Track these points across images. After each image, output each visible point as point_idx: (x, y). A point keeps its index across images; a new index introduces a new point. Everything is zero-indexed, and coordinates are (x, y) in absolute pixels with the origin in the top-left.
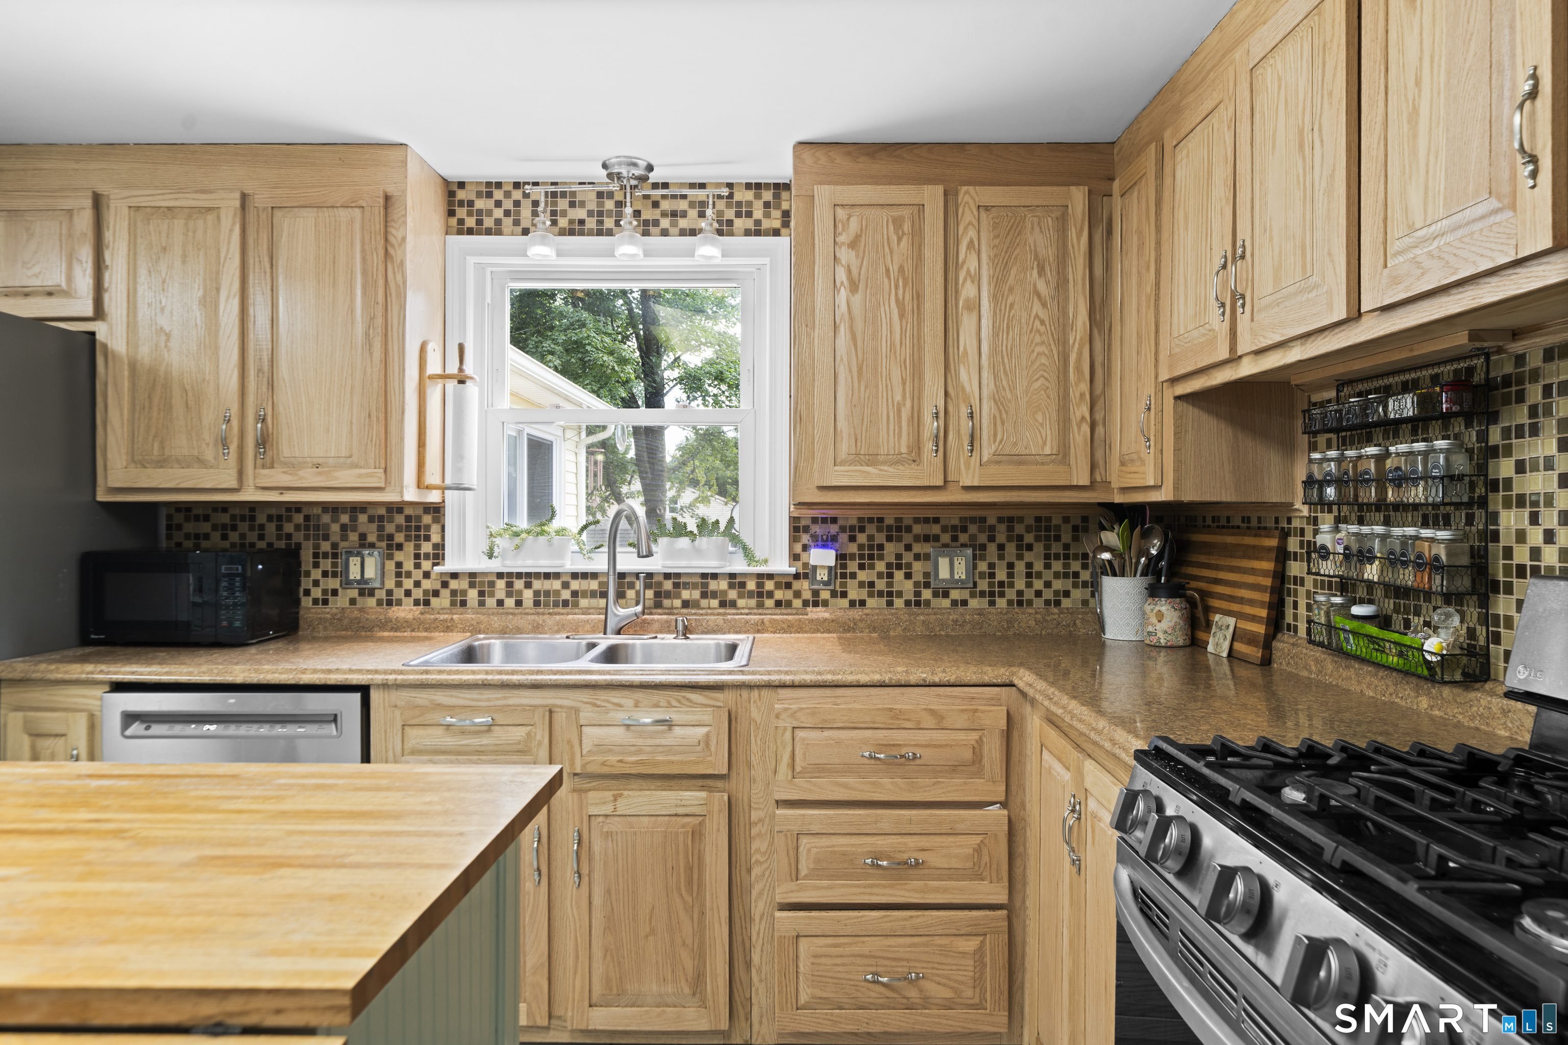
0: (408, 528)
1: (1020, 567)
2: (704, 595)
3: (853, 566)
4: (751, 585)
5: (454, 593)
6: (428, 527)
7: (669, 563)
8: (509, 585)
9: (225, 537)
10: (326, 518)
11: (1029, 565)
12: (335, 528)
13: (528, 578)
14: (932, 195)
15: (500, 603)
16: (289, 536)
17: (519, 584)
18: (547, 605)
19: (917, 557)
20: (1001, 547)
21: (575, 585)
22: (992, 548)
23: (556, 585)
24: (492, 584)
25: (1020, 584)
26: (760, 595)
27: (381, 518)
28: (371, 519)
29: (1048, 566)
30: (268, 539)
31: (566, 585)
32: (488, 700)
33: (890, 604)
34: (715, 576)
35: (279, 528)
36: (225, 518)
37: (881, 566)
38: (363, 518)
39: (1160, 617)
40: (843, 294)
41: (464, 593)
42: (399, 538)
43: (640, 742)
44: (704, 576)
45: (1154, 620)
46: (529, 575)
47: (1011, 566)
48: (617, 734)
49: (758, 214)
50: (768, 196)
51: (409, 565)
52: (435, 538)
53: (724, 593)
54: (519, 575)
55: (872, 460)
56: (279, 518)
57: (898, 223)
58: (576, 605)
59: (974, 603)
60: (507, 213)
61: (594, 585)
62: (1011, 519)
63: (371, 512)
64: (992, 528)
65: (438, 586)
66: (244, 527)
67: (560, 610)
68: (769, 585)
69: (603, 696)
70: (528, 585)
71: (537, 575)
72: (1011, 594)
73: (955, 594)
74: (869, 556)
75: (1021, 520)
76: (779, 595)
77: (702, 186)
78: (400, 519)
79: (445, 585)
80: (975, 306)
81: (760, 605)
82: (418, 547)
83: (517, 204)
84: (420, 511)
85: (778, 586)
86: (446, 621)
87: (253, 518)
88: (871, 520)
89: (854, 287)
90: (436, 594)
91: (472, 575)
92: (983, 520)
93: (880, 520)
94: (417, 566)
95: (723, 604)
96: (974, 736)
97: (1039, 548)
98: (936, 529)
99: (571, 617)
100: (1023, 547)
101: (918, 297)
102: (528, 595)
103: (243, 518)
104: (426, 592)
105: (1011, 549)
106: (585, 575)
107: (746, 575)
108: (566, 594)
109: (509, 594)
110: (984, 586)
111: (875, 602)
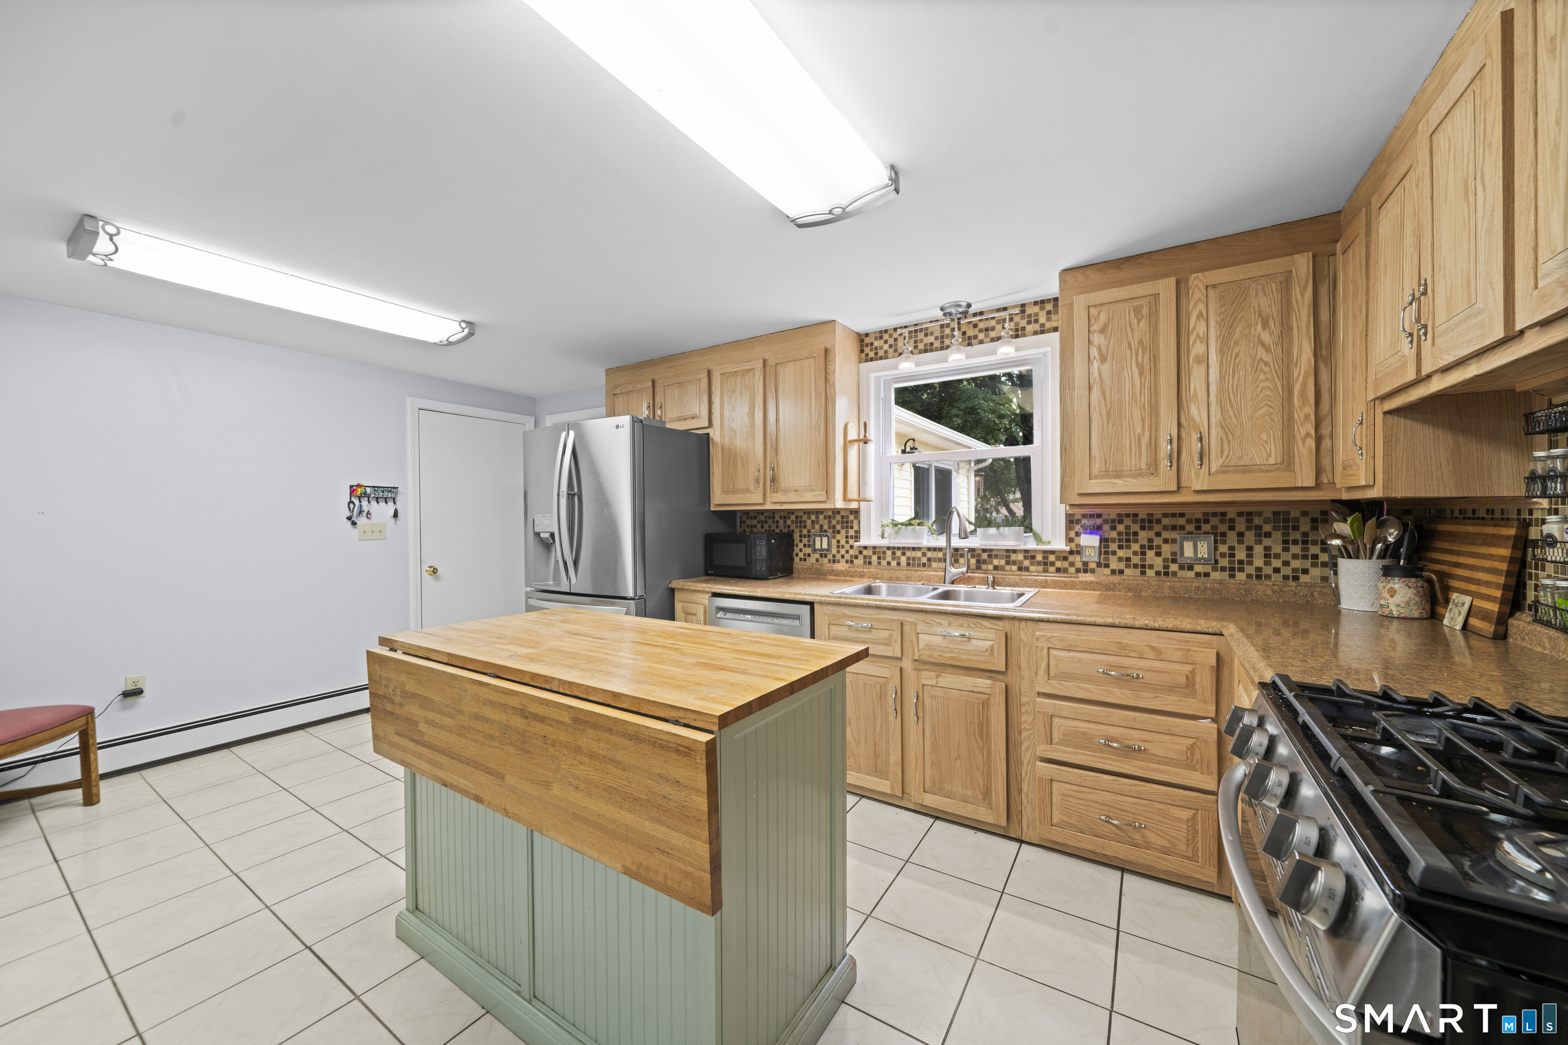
0: (843, 522)
1: (1258, 550)
2: (1008, 563)
3: (1113, 547)
4: (1039, 558)
5: (865, 557)
6: (852, 522)
7: (984, 542)
8: (894, 553)
9: (762, 527)
10: (805, 517)
11: (1268, 549)
12: (809, 522)
13: (904, 550)
14: (1166, 287)
15: (889, 563)
16: (789, 526)
17: (899, 553)
18: (914, 565)
19: (1166, 541)
20: (1241, 535)
21: (929, 554)
22: (1232, 537)
23: (919, 554)
24: (884, 553)
25: (1259, 562)
26: (1045, 564)
27: (830, 517)
28: (825, 518)
29: (1286, 549)
30: (780, 528)
31: (924, 555)
32: (870, 615)
33: (1143, 573)
34: (1015, 551)
35: (785, 522)
36: (762, 518)
37: (1136, 547)
38: (821, 517)
39: (1393, 592)
40: (1096, 364)
41: (870, 557)
42: (838, 527)
43: (951, 646)
44: (1007, 551)
45: (1386, 595)
46: (904, 548)
47: (1249, 548)
48: (938, 641)
49: (1042, 320)
50: (1049, 307)
51: (843, 542)
52: (856, 528)
53: (1021, 562)
54: (899, 548)
55: (1118, 474)
56: (785, 517)
57: (1137, 310)
58: (930, 566)
59: (1215, 575)
60: (891, 346)
61: (940, 555)
62: (1249, 514)
63: (825, 514)
64: (1232, 521)
65: (857, 553)
66: (770, 521)
67: (921, 568)
68: (1052, 558)
69: (931, 617)
70: (903, 554)
71: (908, 549)
72: (1250, 570)
73: (1198, 568)
74: (1127, 539)
75: (1260, 514)
76: (1059, 564)
77: (1005, 309)
78: (838, 517)
79: (861, 552)
80: (1205, 360)
81: (1046, 570)
82: (847, 532)
83: (896, 340)
84: (848, 513)
85: (1058, 558)
86: (860, 572)
87: (774, 518)
88: (1128, 515)
89: (1103, 359)
90: (856, 557)
91: (874, 548)
92: (1224, 514)
93: (1136, 515)
94: (847, 542)
95: (1020, 569)
96: (1188, 668)
97: (1278, 535)
98: (1182, 521)
99: (926, 573)
100: (1260, 534)
101: (1155, 359)
102: (903, 560)
103: (770, 518)
104: (851, 556)
105: (1250, 537)
106: (935, 549)
107: (1036, 551)
108: (924, 560)
109: (893, 559)
110: (1226, 563)
111: (1131, 572)
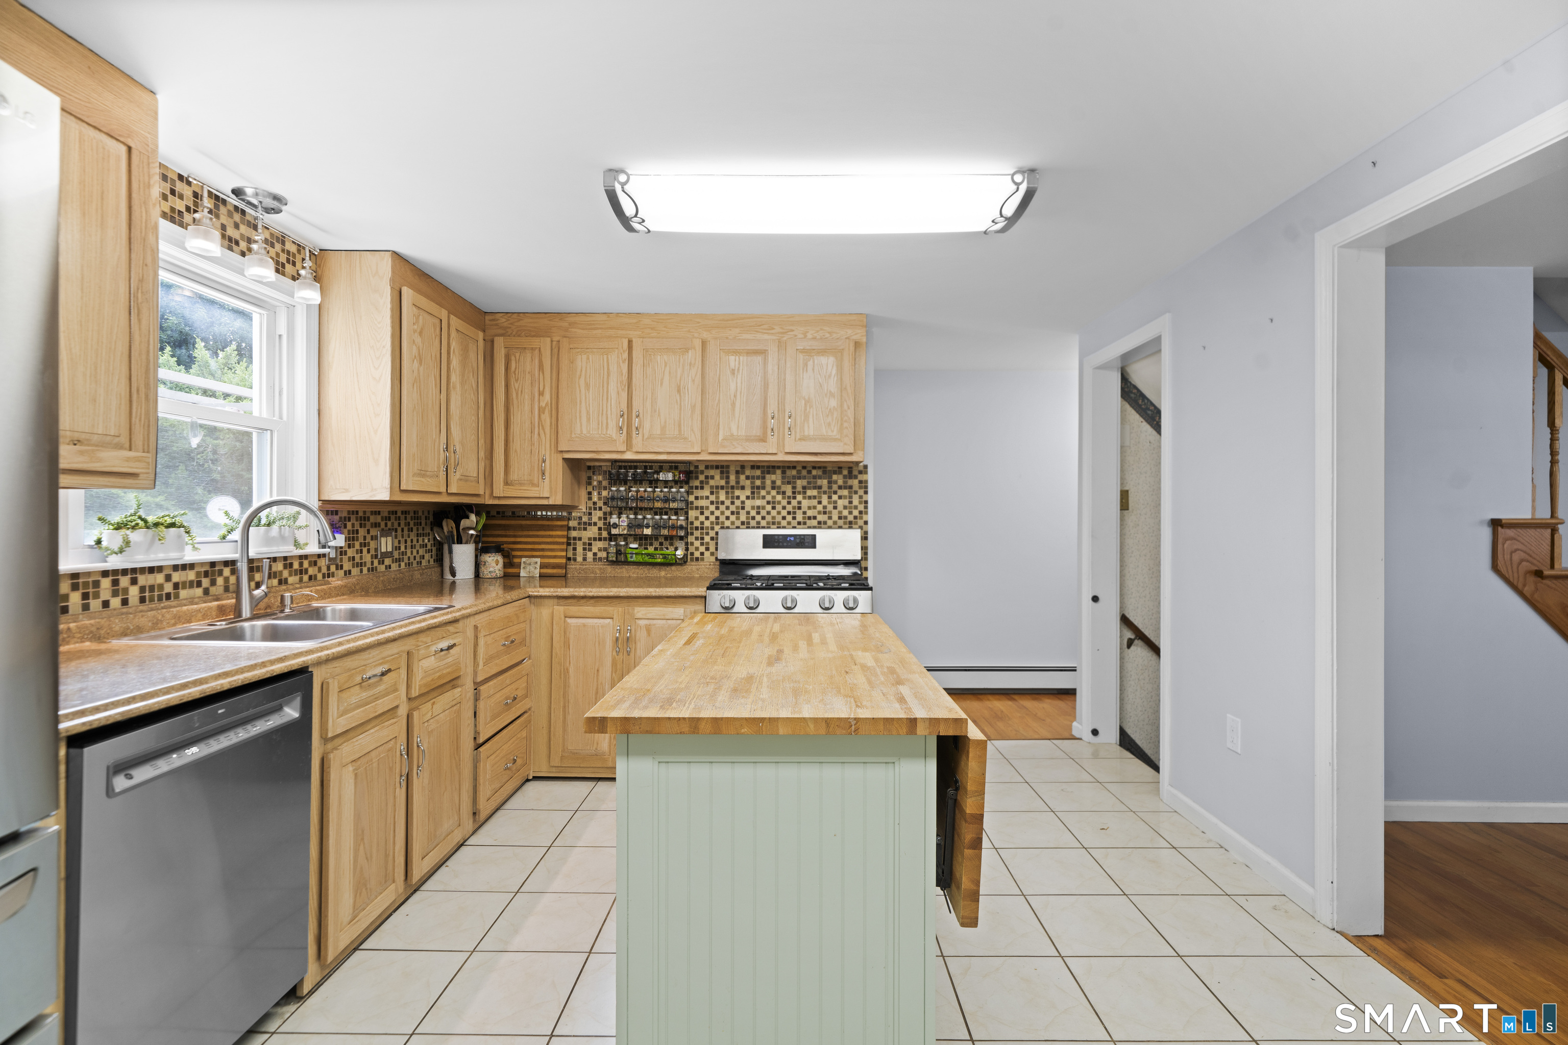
1: (409, 543)
3: (345, 546)
4: (296, 566)
8: (115, 583)
11: (412, 541)
13: (133, 573)
15: (106, 604)
17: (124, 581)
19: (372, 538)
20: (402, 530)
21: (176, 577)
22: (399, 531)
23: (159, 578)
24: (97, 584)
25: (409, 552)
29: (418, 541)
31: (168, 578)
33: (361, 571)
34: (275, 559)
37: (357, 545)
39: (497, 563)
44: (269, 560)
46: (134, 570)
47: (406, 542)
49: (298, 265)
50: (302, 253)
53: (281, 573)
54: (125, 572)
57: (434, 326)
58: (177, 596)
59: (393, 566)
61: (191, 575)
62: (405, 512)
64: (399, 518)
67: (165, 603)
68: (306, 564)
70: (134, 582)
71: (142, 570)
73: (387, 561)
74: (352, 538)
75: (409, 512)
76: (312, 571)
80: (455, 388)
81: (301, 580)
85: (310, 564)
88: (352, 513)
91: (77, 576)
92: (396, 512)
93: (356, 512)
95: (280, 582)
97: (415, 529)
98: (378, 519)
99: (185, 608)
100: (410, 530)
102: (134, 591)
105: (406, 532)
106: (184, 567)
107: (292, 557)
108: (168, 588)
109: (115, 594)
110: (396, 555)
111: (355, 571)
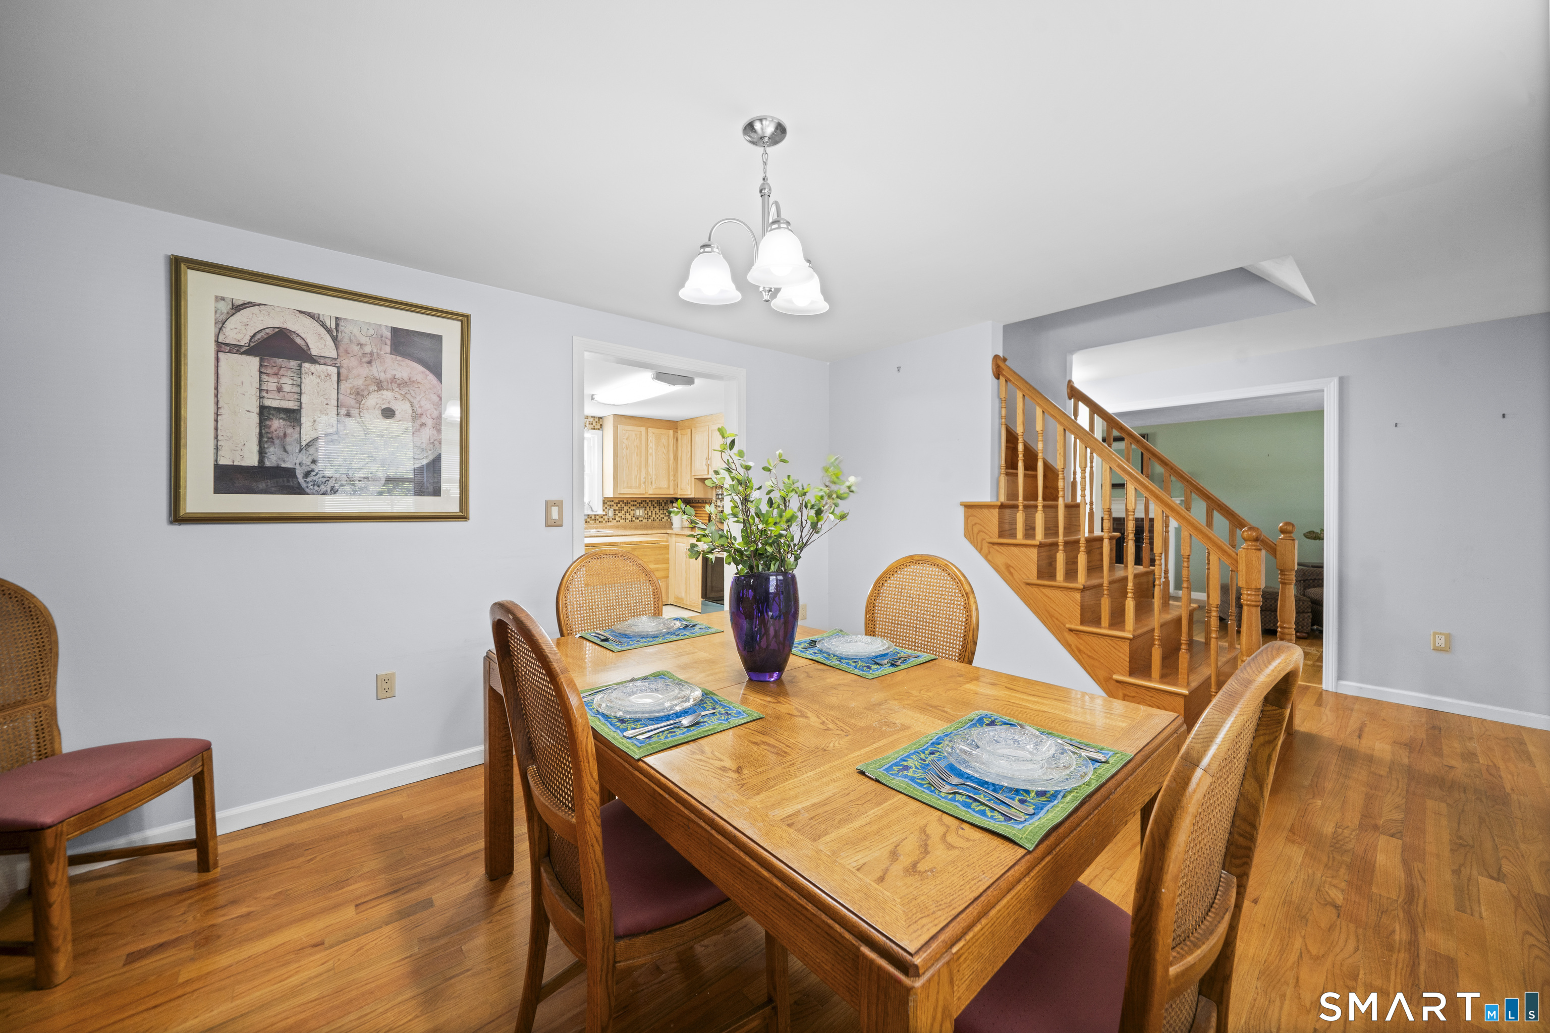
1: (654, 512)
3: (617, 512)
4: (593, 517)
11: (656, 512)
14: (643, 429)
19: (632, 510)
22: (648, 508)
25: (654, 516)
26: (595, 520)
29: (660, 512)
33: (626, 521)
37: (623, 512)
40: (625, 450)
47: (652, 512)
49: (594, 424)
50: (597, 420)
55: (631, 488)
57: (636, 435)
59: (644, 521)
62: (652, 501)
64: (648, 503)
68: (597, 517)
72: (652, 518)
73: (640, 519)
74: (621, 509)
75: (654, 501)
76: (600, 520)
80: (651, 454)
81: (595, 523)
85: (600, 517)
89: (627, 449)
92: (646, 501)
93: (623, 501)
97: (658, 508)
98: (635, 503)
100: (655, 507)
101: (640, 451)
105: (652, 508)
110: (646, 516)
111: (622, 521)
